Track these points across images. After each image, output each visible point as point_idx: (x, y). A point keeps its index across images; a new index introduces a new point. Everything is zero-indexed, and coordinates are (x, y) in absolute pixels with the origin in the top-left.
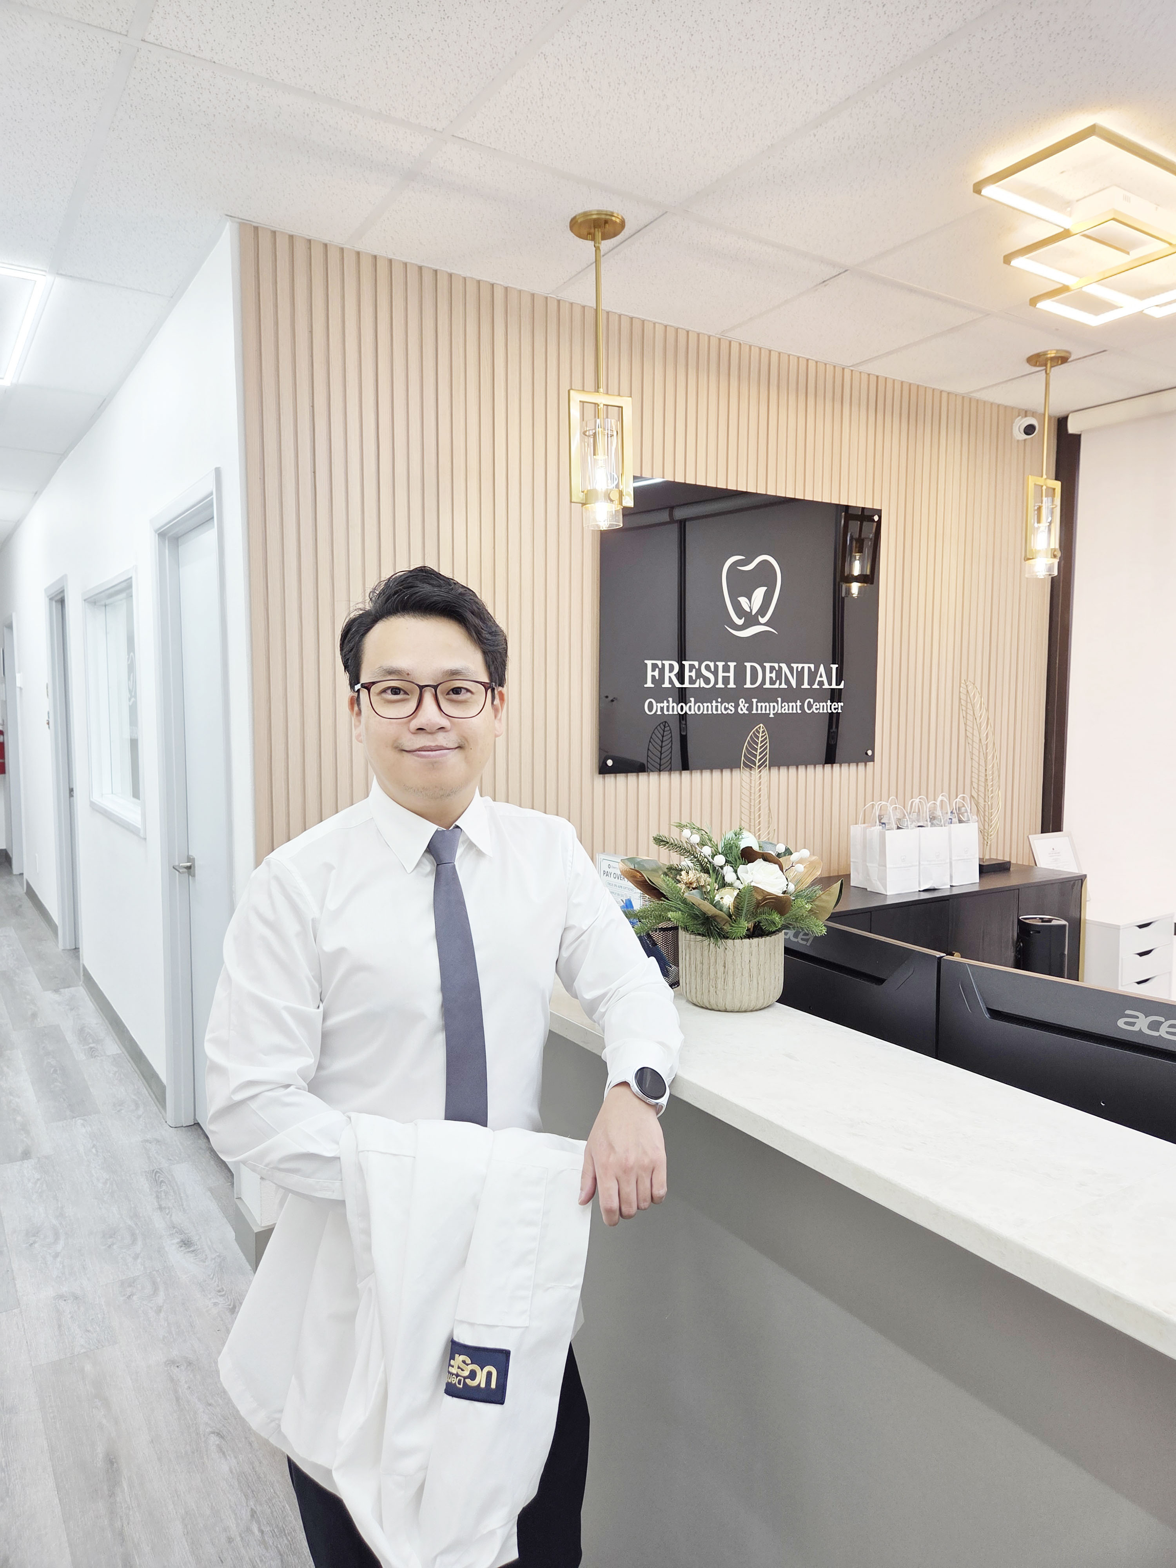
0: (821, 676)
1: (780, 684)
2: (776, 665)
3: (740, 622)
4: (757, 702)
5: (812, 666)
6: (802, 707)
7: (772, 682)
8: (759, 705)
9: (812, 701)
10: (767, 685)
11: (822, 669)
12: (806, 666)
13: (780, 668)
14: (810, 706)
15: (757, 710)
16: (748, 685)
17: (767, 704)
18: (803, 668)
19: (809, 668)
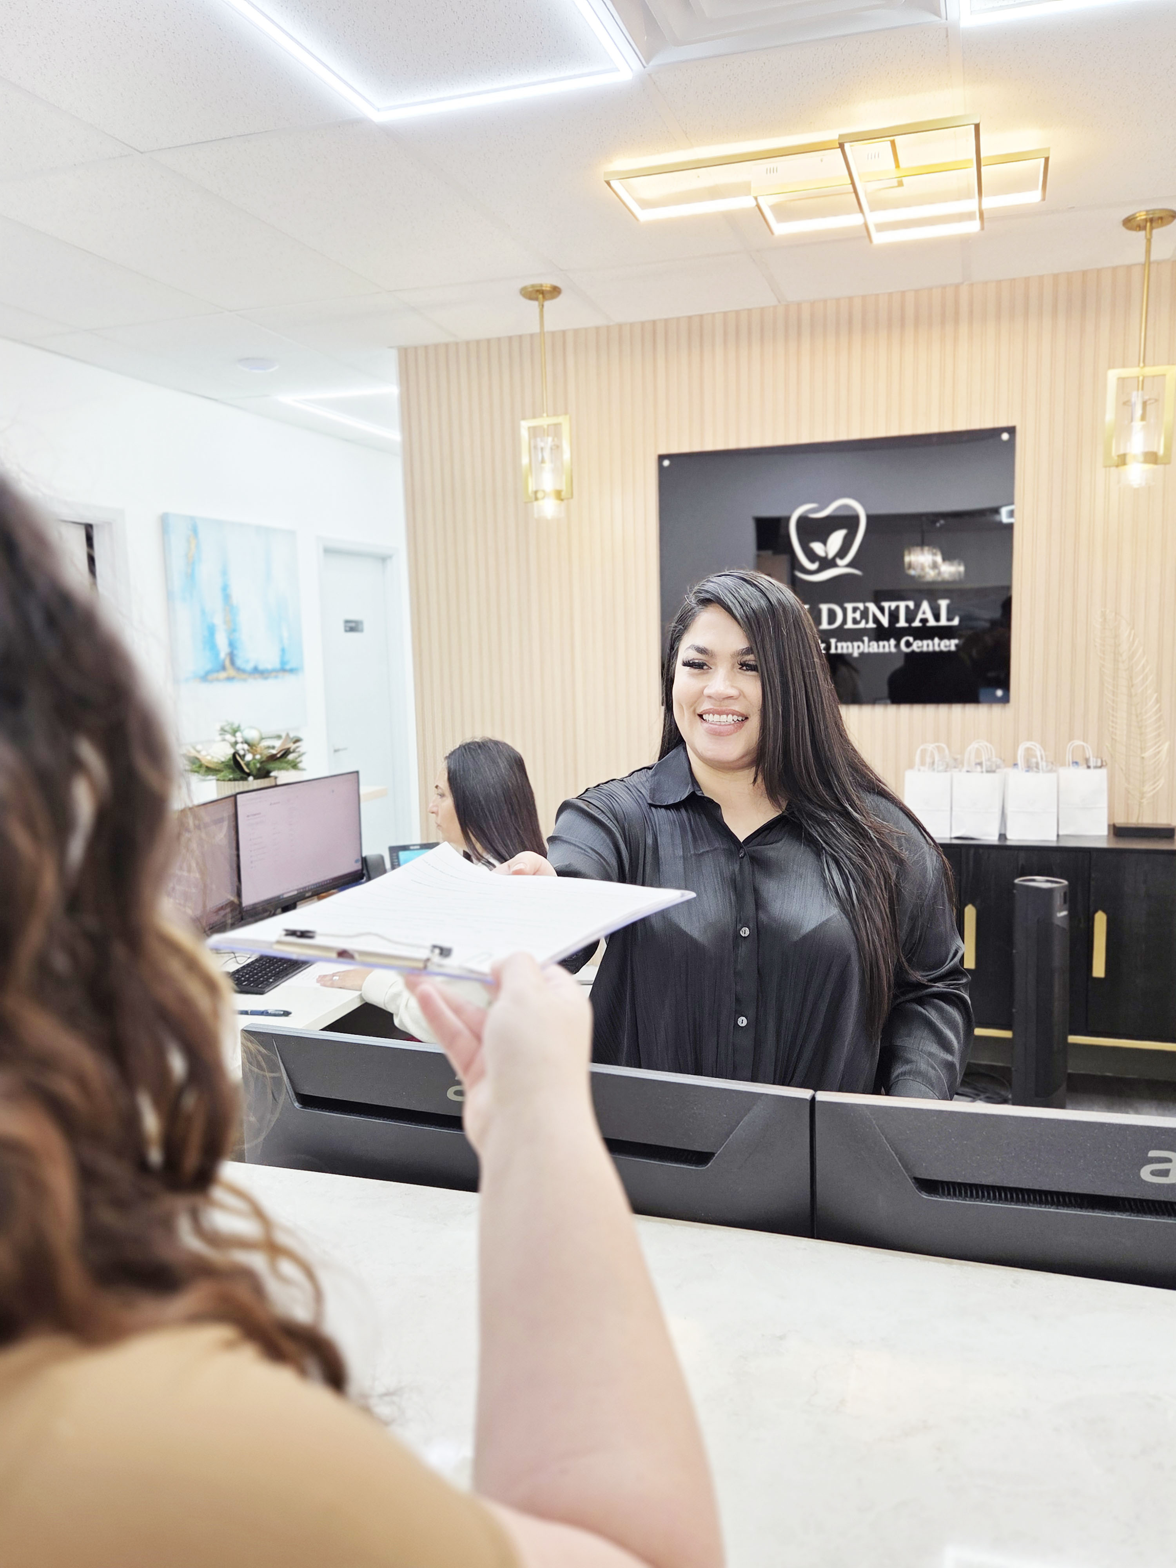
0: (924, 613)
1: (867, 622)
2: (861, 606)
3: (813, 566)
4: (836, 643)
5: (911, 604)
6: (897, 646)
7: (855, 621)
8: (839, 645)
9: (911, 639)
10: (849, 625)
11: (925, 606)
12: (902, 605)
13: (866, 609)
14: (908, 644)
15: (836, 648)
16: (825, 625)
17: (849, 644)
18: (897, 608)
19: (907, 607)
